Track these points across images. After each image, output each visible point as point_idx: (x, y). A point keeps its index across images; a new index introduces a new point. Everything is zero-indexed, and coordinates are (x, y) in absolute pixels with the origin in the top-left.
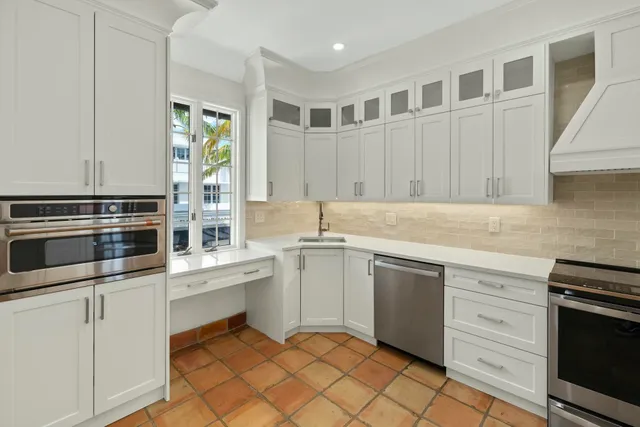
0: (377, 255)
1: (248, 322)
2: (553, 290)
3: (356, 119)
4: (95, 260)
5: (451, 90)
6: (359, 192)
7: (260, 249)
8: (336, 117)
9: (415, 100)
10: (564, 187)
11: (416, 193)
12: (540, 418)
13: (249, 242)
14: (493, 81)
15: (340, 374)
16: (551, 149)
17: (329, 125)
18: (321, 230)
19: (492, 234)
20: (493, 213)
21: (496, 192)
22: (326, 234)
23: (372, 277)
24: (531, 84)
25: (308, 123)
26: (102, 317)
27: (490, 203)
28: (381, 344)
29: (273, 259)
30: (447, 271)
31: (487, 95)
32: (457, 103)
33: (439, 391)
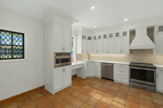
0: (102, 63)
1: (77, 76)
2: (130, 66)
3: (96, 39)
4: (62, 63)
5: (114, 35)
6: (97, 52)
7: (79, 62)
8: (92, 38)
9: (108, 36)
10: (131, 51)
11: (108, 52)
12: (128, 85)
13: (77, 61)
14: (121, 34)
15: (97, 82)
16: (130, 45)
17: (91, 40)
18: (89, 59)
19: (121, 59)
20: (121, 56)
21: (121, 52)
22: (90, 60)
23: (101, 67)
24: (127, 35)
25: (87, 39)
26: (65, 71)
27: (120, 54)
28: (102, 78)
29: (83, 64)
30: (114, 64)
31: (120, 37)
32: (115, 37)
33: (113, 83)
